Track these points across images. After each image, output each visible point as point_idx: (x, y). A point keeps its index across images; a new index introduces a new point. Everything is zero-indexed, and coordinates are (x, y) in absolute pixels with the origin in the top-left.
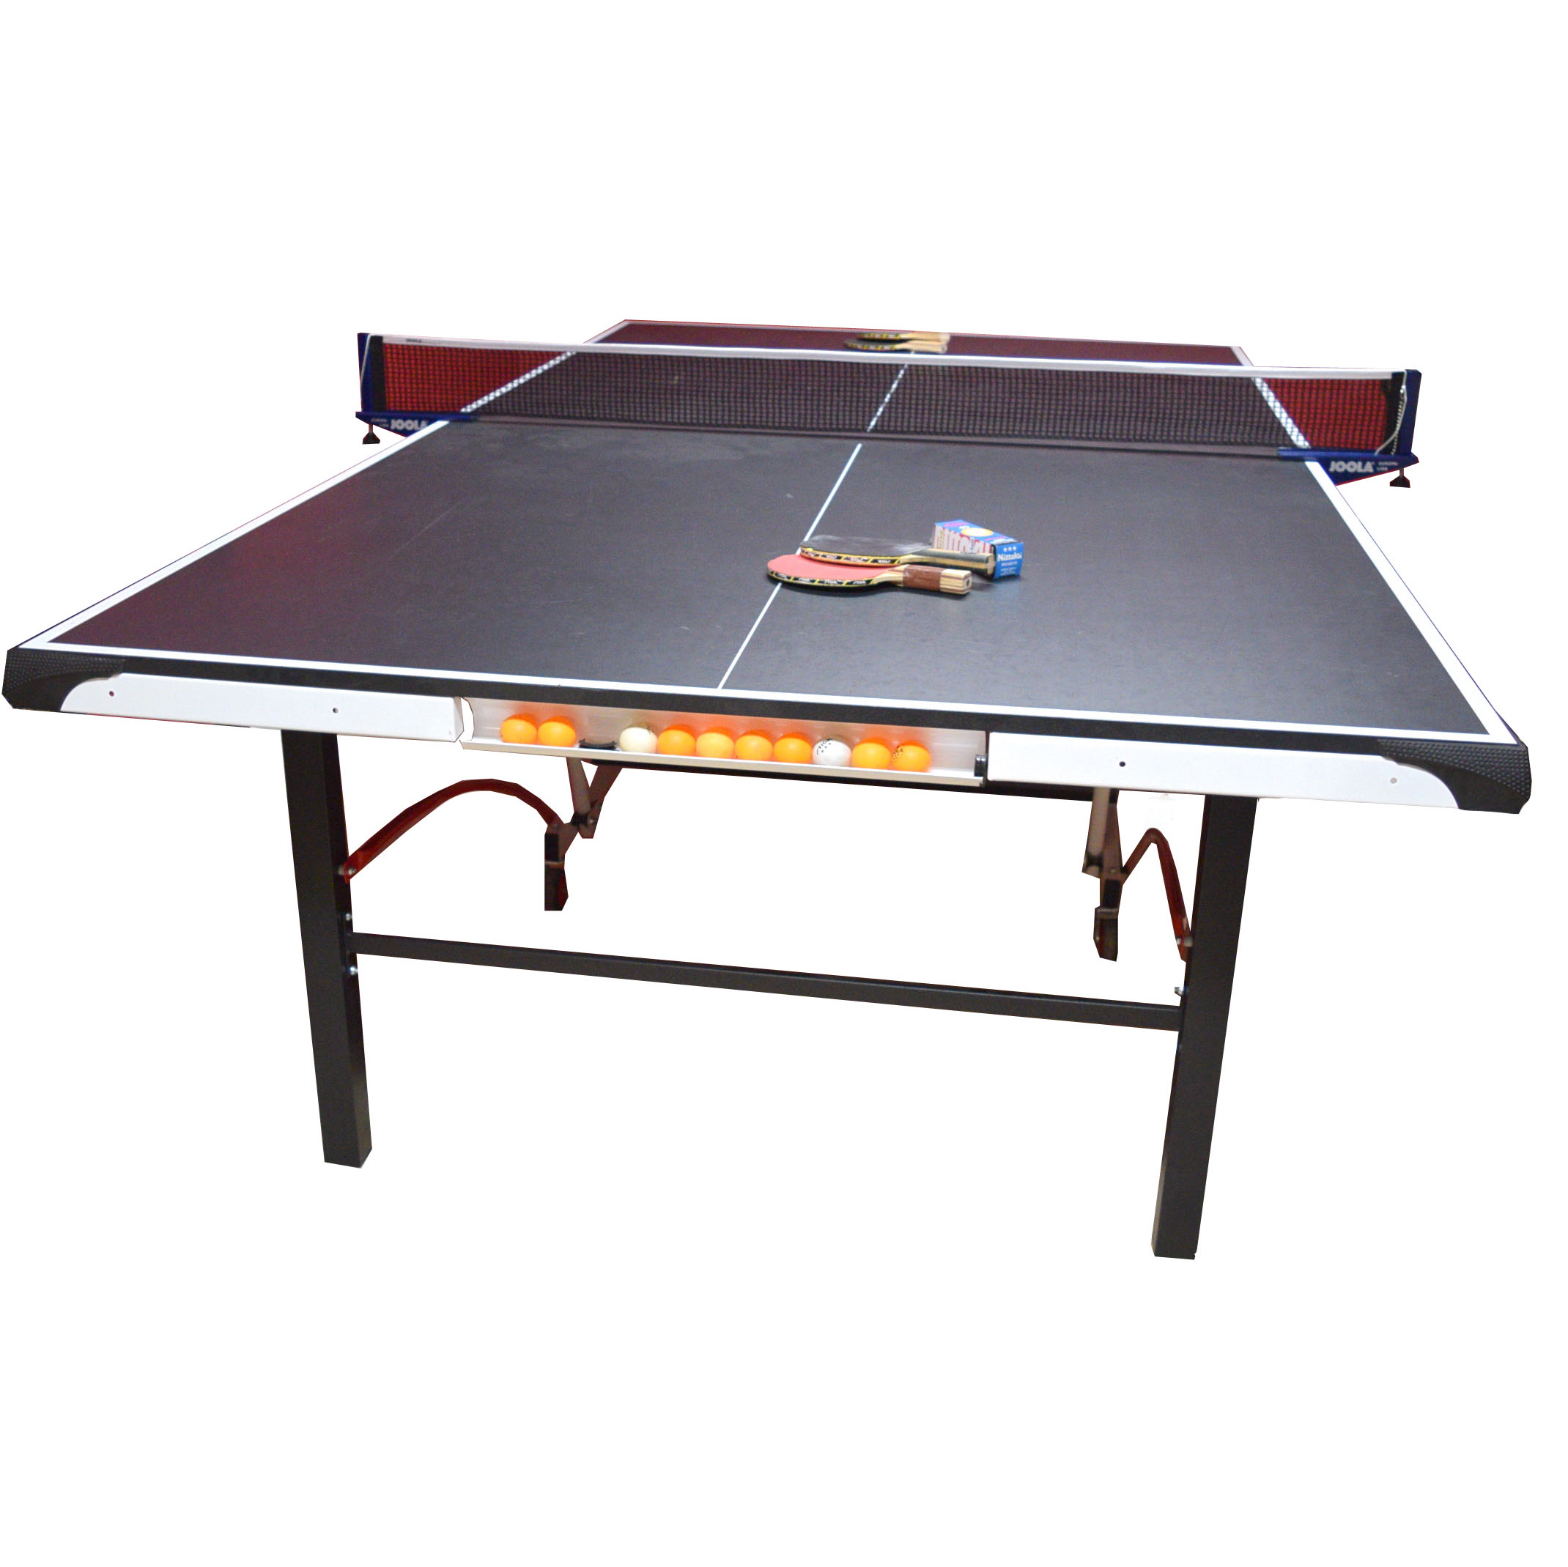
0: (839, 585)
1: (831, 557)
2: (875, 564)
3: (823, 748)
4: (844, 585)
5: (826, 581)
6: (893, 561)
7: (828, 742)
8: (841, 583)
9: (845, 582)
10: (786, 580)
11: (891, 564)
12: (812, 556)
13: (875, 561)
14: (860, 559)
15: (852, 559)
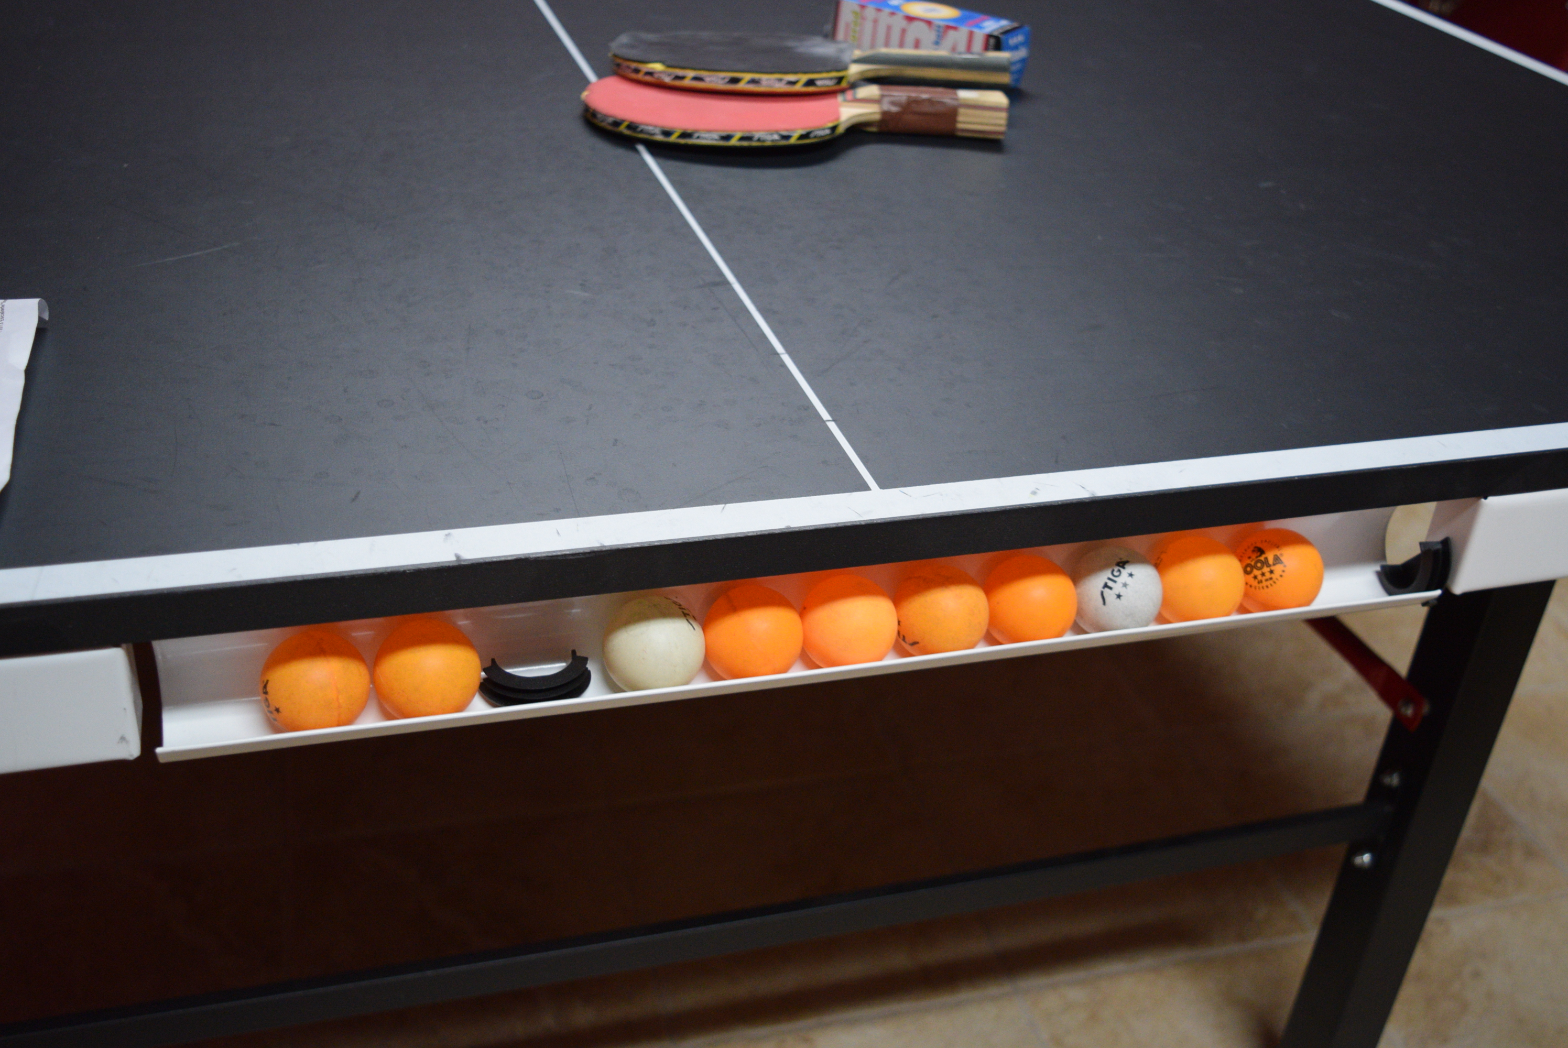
0: (784, 143)
1: (716, 80)
2: (811, 89)
3: (1117, 588)
4: (793, 141)
5: (757, 135)
6: (840, 80)
7: (1125, 572)
8: (787, 137)
9: (796, 135)
10: (660, 138)
11: (837, 87)
12: (667, 80)
13: (811, 83)
14: (780, 80)
15: (764, 83)
